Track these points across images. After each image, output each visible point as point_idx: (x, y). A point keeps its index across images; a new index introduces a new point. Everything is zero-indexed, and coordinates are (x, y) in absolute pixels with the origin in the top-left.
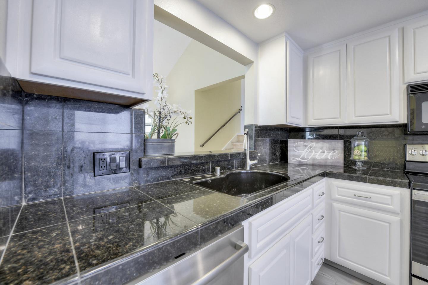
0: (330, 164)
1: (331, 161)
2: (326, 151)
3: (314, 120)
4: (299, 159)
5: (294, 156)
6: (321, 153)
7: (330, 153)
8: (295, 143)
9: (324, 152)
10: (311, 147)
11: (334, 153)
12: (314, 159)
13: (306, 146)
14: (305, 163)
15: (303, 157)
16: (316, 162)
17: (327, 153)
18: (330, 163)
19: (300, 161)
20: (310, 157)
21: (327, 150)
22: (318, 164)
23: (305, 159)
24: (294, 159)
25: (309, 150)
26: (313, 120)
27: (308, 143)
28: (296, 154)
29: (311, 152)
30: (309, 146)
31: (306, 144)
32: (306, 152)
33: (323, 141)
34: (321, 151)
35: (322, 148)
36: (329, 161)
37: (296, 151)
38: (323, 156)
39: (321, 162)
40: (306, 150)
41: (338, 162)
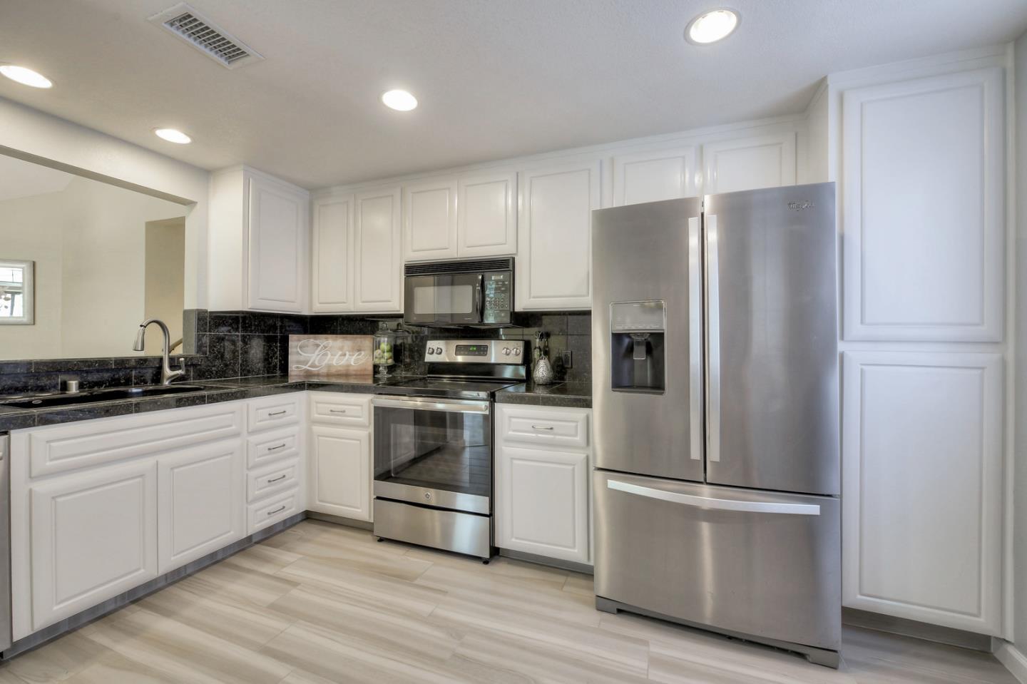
0: (354, 373)
1: (355, 368)
2: (347, 353)
3: (320, 303)
4: (306, 367)
5: (298, 362)
6: (341, 355)
7: (353, 355)
8: (299, 340)
9: (345, 355)
10: (326, 347)
11: (358, 355)
12: (329, 366)
13: (318, 346)
14: (316, 372)
15: (312, 363)
16: (333, 371)
17: (350, 355)
18: (354, 371)
19: (307, 371)
20: (324, 364)
21: (349, 351)
22: (337, 373)
23: (317, 367)
24: (297, 367)
25: (323, 352)
26: (318, 305)
27: (321, 341)
28: (302, 358)
29: (325, 355)
30: (322, 346)
31: (318, 342)
32: (319, 355)
33: (344, 338)
34: (340, 353)
35: (341, 349)
36: (351, 368)
37: (301, 355)
38: (343, 362)
39: (340, 370)
40: (317, 352)
41: (365, 370)
